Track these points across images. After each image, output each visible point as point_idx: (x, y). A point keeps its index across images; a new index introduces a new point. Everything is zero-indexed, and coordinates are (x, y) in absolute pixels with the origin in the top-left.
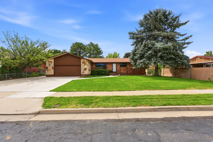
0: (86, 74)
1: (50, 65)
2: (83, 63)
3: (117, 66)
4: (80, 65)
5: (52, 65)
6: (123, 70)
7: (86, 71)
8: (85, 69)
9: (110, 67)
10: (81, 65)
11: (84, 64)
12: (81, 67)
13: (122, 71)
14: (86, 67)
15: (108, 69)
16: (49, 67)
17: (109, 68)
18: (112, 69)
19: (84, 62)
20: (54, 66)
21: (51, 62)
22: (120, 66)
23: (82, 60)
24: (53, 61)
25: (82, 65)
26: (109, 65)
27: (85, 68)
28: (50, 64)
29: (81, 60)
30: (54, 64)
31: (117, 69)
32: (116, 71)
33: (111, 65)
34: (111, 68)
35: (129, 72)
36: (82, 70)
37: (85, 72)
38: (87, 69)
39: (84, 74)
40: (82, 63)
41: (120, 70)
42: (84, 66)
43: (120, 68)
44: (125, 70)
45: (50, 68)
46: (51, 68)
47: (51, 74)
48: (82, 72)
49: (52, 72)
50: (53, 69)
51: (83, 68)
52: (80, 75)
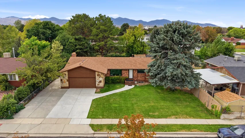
0: (101, 86)
1: (64, 78)
2: (97, 76)
3: (134, 72)
5: (67, 77)
6: (140, 76)
7: (101, 83)
8: (100, 82)
10: (96, 78)
11: (99, 77)
12: (96, 80)
13: (139, 78)
14: (101, 80)
15: (123, 75)
17: (125, 75)
18: (129, 76)
20: (69, 78)
21: (65, 74)
22: (138, 73)
24: (67, 73)
26: (125, 71)
28: (65, 76)
29: (96, 73)
31: (134, 76)
32: (132, 78)
33: (127, 71)
36: (97, 83)
37: (100, 85)
38: (102, 82)
39: (99, 86)
40: (96, 76)
41: (137, 76)
42: (99, 79)
44: (143, 77)
45: (64, 80)
46: (66, 81)
47: (66, 86)
48: (97, 85)
50: (67, 81)
51: (98, 81)
52: (95, 87)
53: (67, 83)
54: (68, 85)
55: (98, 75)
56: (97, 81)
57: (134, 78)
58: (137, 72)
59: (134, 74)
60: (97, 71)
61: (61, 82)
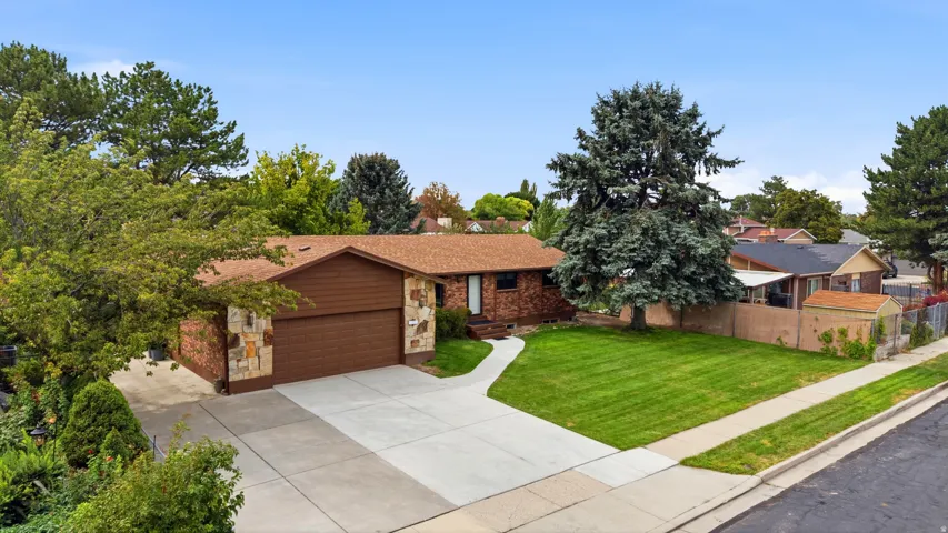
0: (423, 350)
1: (249, 324)
2: (412, 298)
3: (484, 286)
4: (401, 310)
5: (265, 320)
6: (505, 303)
7: (424, 334)
9: (457, 294)
10: (406, 308)
11: (416, 303)
12: (407, 318)
13: (500, 311)
14: (426, 318)
15: (449, 303)
16: (245, 334)
17: (454, 301)
18: (468, 304)
19: (419, 291)
22: (496, 288)
23: (409, 285)
25: (410, 305)
26: (455, 284)
27: (421, 321)
29: (407, 282)
31: (486, 301)
32: (479, 311)
33: (461, 285)
34: (464, 296)
35: (526, 311)
37: (422, 343)
38: (429, 326)
39: (418, 350)
40: (408, 298)
41: (496, 303)
42: (420, 311)
43: (495, 298)
44: (512, 303)
45: (252, 338)
46: (260, 340)
47: (255, 374)
48: (407, 345)
49: (261, 362)
50: (266, 343)
51: (416, 322)
52: (402, 359)
53: (267, 352)
54: (267, 369)
55: (415, 294)
56: (411, 323)
57: (485, 314)
58: (493, 287)
59: (485, 295)
60: (411, 275)
61: (230, 356)
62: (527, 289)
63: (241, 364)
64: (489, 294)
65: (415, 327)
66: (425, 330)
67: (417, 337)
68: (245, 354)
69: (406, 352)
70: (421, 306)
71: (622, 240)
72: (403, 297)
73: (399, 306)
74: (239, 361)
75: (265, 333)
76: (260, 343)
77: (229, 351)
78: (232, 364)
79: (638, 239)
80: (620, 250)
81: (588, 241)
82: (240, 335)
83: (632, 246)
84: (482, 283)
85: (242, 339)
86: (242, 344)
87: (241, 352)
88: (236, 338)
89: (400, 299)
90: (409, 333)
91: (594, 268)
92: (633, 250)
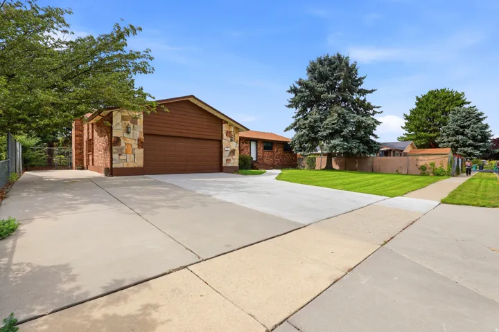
0: (233, 165)
1: (128, 132)
2: (227, 135)
3: (258, 147)
4: (221, 141)
5: (138, 131)
6: (267, 157)
7: (233, 157)
8: (233, 152)
10: (224, 140)
11: (229, 139)
12: (224, 146)
13: (266, 160)
14: (235, 148)
16: (125, 138)
17: (244, 152)
18: (250, 155)
19: (230, 132)
21: (134, 120)
22: (264, 149)
23: (225, 128)
24: (142, 117)
25: (226, 139)
27: (232, 149)
28: (131, 125)
29: (224, 125)
30: (144, 129)
32: (255, 159)
33: (247, 145)
35: (276, 162)
37: (232, 161)
38: (236, 152)
39: (230, 165)
40: (224, 135)
42: (231, 143)
43: (263, 154)
44: (270, 157)
45: (130, 141)
46: (134, 144)
47: (132, 165)
48: (224, 161)
49: (136, 158)
50: (139, 147)
51: (229, 149)
52: (221, 169)
53: (140, 152)
54: (140, 163)
55: (228, 133)
56: (226, 149)
57: (259, 160)
59: (258, 151)
60: (226, 122)
61: (114, 151)
62: (277, 151)
63: (122, 157)
64: (260, 151)
65: (229, 152)
66: (234, 154)
67: (230, 158)
68: (124, 151)
69: (224, 165)
70: (232, 141)
71: (328, 119)
72: (222, 135)
73: (219, 139)
74: (120, 155)
75: (139, 140)
76: (136, 146)
77: (113, 148)
78: (115, 156)
79: (336, 119)
80: (327, 124)
81: (310, 122)
82: (121, 138)
83: (334, 122)
84: (257, 145)
85: (122, 141)
86: (123, 145)
87: (122, 149)
88: (118, 139)
89: (220, 135)
90: (226, 155)
91: (313, 135)
92: (333, 124)
